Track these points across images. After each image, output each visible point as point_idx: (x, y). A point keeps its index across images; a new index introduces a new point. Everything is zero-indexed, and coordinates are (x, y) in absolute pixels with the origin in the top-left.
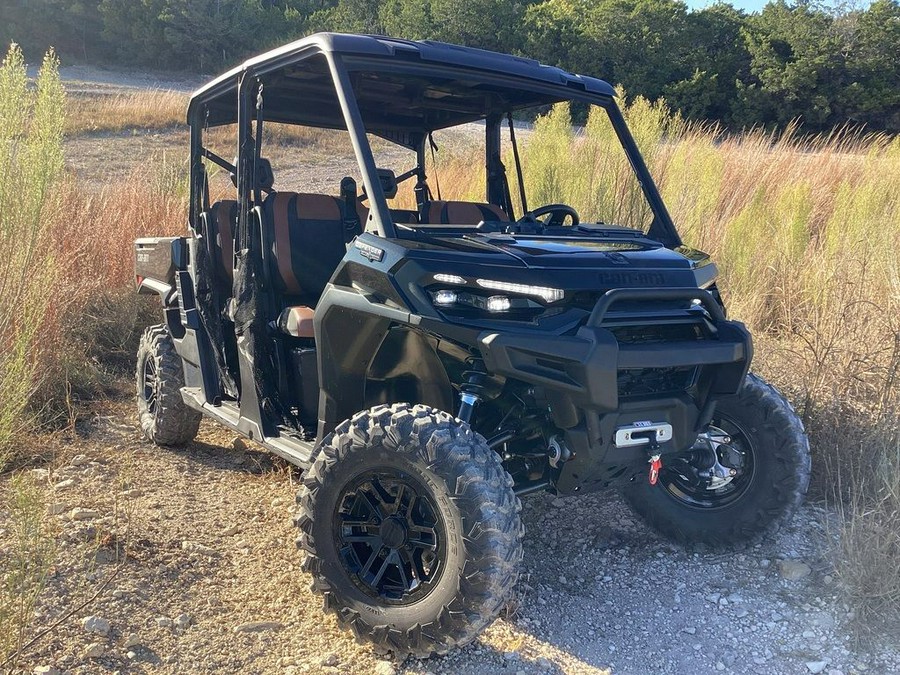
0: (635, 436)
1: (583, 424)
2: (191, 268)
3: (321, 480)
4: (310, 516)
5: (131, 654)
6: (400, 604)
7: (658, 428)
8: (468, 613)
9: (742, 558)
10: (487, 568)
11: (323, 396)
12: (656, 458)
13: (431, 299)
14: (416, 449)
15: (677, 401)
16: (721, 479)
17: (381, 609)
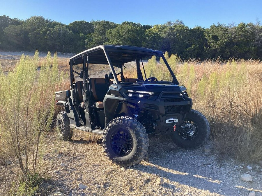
0: (170, 121)
1: (159, 118)
2: (72, 97)
3: (107, 133)
4: (105, 141)
5: (71, 169)
6: (125, 156)
7: (175, 120)
8: (139, 155)
9: (197, 150)
10: (141, 145)
11: (106, 118)
12: (175, 125)
13: (127, 95)
14: (126, 124)
15: (178, 114)
16: (192, 133)
17: (121, 157)
